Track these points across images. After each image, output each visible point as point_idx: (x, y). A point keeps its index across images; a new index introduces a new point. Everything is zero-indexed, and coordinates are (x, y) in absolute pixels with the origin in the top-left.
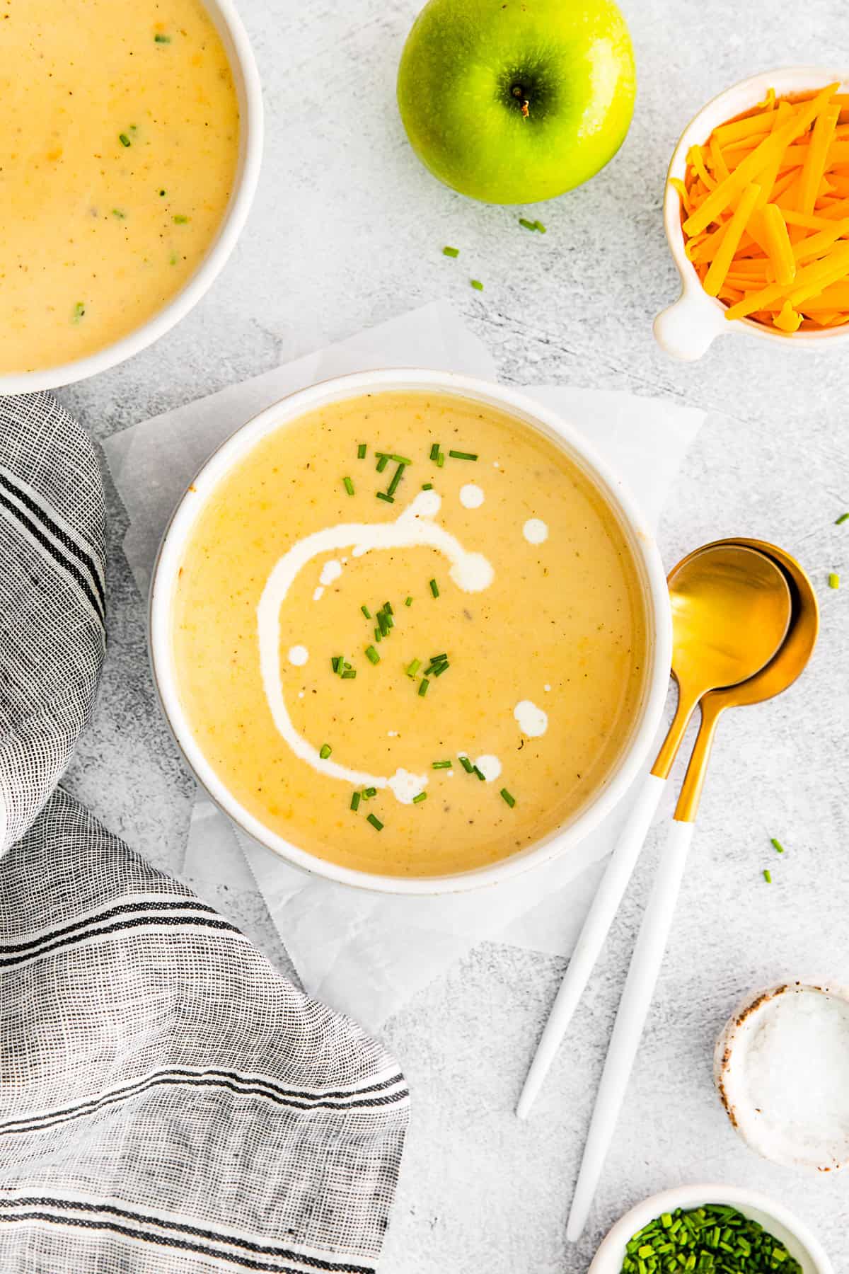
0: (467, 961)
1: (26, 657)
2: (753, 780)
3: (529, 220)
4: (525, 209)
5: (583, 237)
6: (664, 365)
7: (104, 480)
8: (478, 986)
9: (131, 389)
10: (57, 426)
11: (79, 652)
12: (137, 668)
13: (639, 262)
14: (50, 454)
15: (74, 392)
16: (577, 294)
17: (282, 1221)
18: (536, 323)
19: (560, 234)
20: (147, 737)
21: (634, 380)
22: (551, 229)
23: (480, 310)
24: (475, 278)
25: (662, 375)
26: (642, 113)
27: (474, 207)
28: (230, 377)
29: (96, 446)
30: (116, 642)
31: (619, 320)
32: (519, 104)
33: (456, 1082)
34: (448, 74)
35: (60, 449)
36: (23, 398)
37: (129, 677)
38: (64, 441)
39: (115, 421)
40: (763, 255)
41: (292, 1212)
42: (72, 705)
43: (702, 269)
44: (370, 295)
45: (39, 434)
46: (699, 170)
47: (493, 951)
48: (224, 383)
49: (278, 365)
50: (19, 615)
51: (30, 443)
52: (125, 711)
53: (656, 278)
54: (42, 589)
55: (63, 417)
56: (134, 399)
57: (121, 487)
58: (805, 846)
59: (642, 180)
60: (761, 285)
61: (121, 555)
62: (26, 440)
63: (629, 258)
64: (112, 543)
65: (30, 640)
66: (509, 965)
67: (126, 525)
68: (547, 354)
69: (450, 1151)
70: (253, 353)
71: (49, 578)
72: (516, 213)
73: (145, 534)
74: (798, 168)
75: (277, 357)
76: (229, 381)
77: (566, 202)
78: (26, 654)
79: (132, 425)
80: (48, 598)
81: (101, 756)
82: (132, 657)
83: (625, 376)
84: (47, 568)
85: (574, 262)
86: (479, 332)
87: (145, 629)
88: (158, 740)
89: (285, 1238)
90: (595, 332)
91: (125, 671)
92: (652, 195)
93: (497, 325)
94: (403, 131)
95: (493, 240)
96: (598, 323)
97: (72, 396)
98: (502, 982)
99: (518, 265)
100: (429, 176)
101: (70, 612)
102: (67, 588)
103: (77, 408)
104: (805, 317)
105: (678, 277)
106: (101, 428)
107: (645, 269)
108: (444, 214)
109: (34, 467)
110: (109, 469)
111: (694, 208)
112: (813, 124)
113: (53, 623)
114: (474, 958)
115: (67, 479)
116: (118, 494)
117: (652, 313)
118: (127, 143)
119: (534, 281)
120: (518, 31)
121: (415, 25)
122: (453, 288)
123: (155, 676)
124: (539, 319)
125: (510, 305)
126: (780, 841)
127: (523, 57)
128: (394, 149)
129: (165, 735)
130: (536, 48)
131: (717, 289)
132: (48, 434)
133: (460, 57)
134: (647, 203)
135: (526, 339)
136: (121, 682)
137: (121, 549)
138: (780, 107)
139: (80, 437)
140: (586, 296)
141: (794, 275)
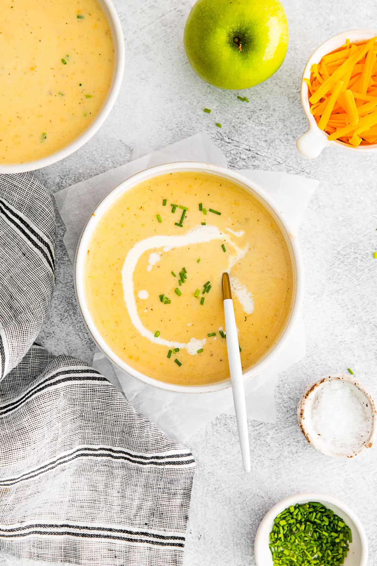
0: (214, 422)
1: (20, 288)
2: (340, 343)
3: (241, 97)
4: (240, 92)
5: (265, 104)
6: (301, 161)
7: (55, 211)
8: (219, 433)
9: (66, 171)
10: (34, 187)
11: (43, 285)
12: (69, 294)
13: (290, 115)
14: (31, 199)
15: (42, 172)
16: (263, 129)
17: (141, 520)
18: (245, 142)
19: (255, 103)
20: (74, 324)
21: (288, 167)
22: (251, 101)
23: (220, 136)
24: (218, 122)
25: (300, 165)
26: (291, 50)
27: (217, 91)
28: (110, 166)
29: (52, 196)
30: (60, 282)
31: (281, 141)
32: (237, 46)
33: (210, 475)
34: (206, 32)
35: (36, 197)
36: (19, 175)
37: (66, 297)
38: (37, 194)
39: (59, 185)
40: (344, 112)
41: (146, 515)
42: (40, 308)
43: (318, 118)
44: (172, 130)
45: (26, 191)
46: (316, 75)
47: (226, 418)
48: (108, 168)
49: (132, 160)
50: (17, 269)
51: (22, 194)
52: (64, 312)
53: (297, 122)
54: (27, 258)
55: (37, 183)
56: (68, 175)
57: (62, 214)
58: (363, 372)
59: (291, 79)
60: (344, 125)
61: (62, 244)
62: (21, 193)
63: (286, 113)
64: (58, 238)
65: (22, 280)
66: (233, 424)
67: (64, 231)
68: (250, 156)
69: (207, 506)
70: (121, 155)
71: (30, 253)
72: (236, 93)
73: (73, 235)
74: (359, 74)
75: (131, 157)
76: (110, 168)
77: (258, 89)
78: (20, 286)
79: (67, 187)
80: (29, 261)
81: (54, 332)
82: (67, 289)
83: (284, 165)
84: (29, 248)
85: (262, 115)
86: (220, 146)
87: (73, 277)
88: (79, 325)
89: (144, 527)
90: (270, 146)
91: (64, 295)
92: (296, 86)
93: (227, 143)
94: (186, 57)
95: (226, 105)
96: (272, 142)
97: (41, 174)
98: (230, 432)
99: (237, 116)
100: (198, 77)
101: (39, 268)
102: (38, 257)
103: (43, 179)
104: (363, 139)
105: (307, 121)
106: (54, 188)
107: (293, 119)
108: (205, 94)
109: (24, 205)
110: (57, 206)
111: (314, 91)
112: (366, 55)
113: (32, 272)
114: (218, 421)
115: (39, 210)
116: (61, 217)
117: (295, 138)
118: (65, 63)
119: (244, 124)
120: (237, 14)
121: (191, 12)
122: (209, 127)
123: (78, 297)
124: (246, 140)
125: (233, 134)
126: (352, 369)
127: (239, 25)
128: (183, 65)
129: (82, 323)
130: (244, 21)
131: (324, 126)
132: (30, 191)
133: (211, 25)
134: (294, 89)
135: (240, 149)
136: (63, 300)
137: (62, 241)
138: (352, 47)
139: (44, 192)
140: (267, 130)
141: (358, 121)
